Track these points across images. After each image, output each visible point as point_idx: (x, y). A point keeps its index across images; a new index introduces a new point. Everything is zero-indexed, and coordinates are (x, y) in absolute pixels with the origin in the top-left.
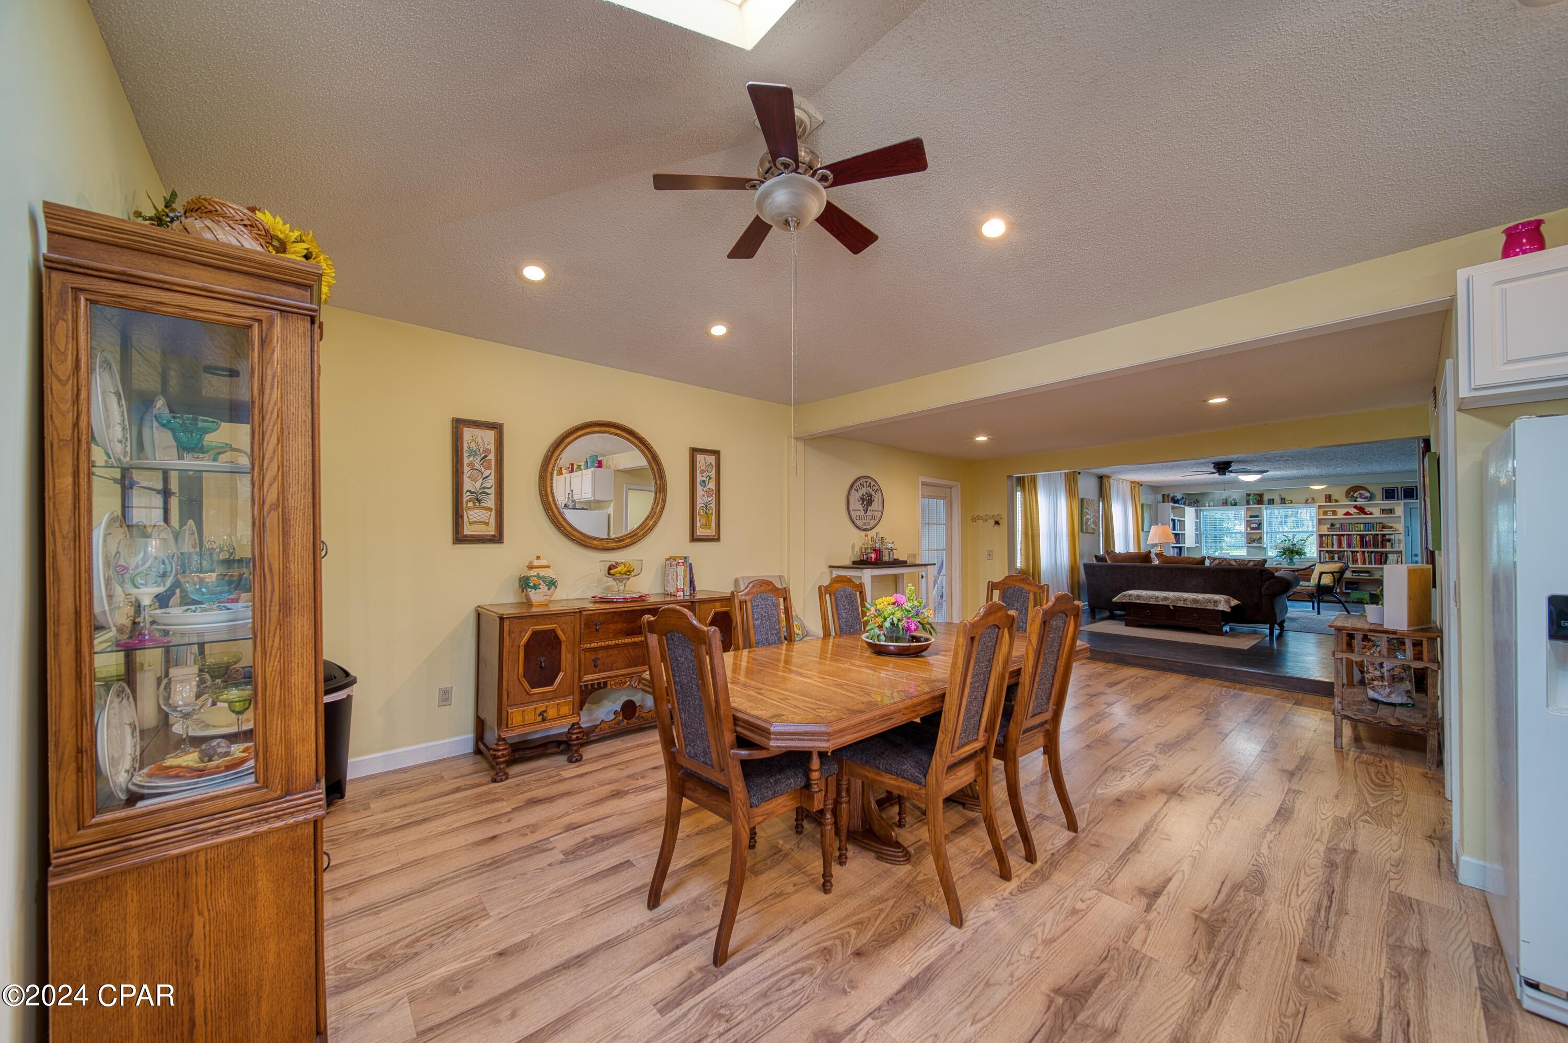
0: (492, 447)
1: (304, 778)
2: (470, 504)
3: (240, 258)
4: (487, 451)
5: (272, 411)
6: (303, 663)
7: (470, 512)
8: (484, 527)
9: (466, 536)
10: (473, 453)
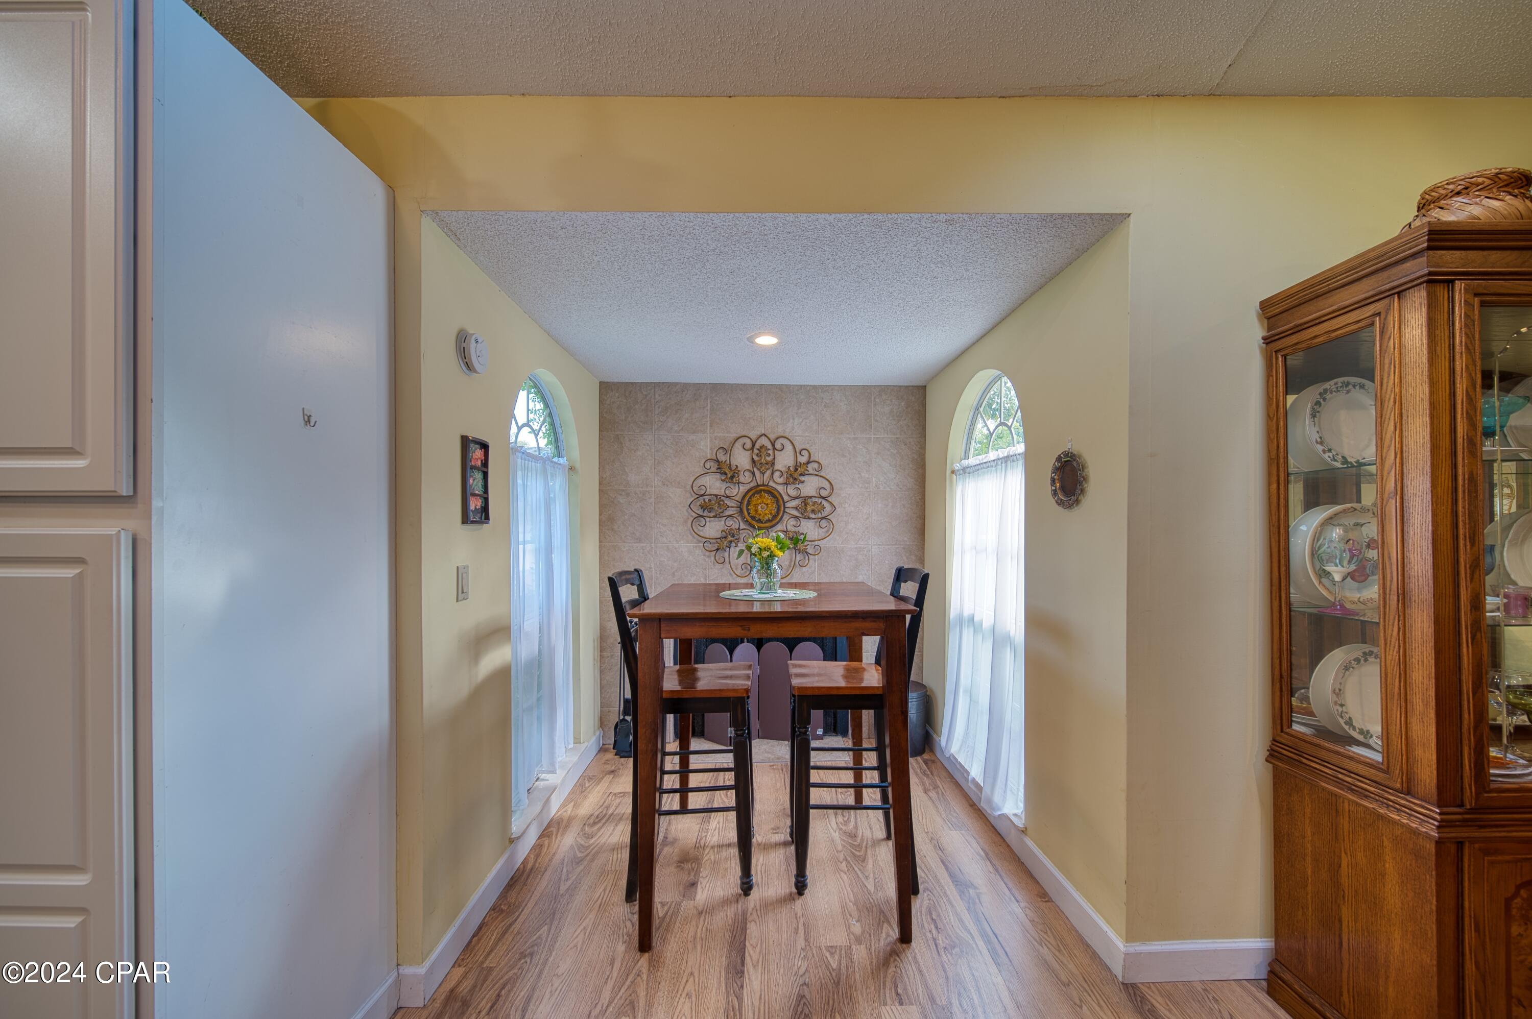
1: (1425, 786)
3: (1361, 265)
5: (1389, 399)
6: (1423, 662)
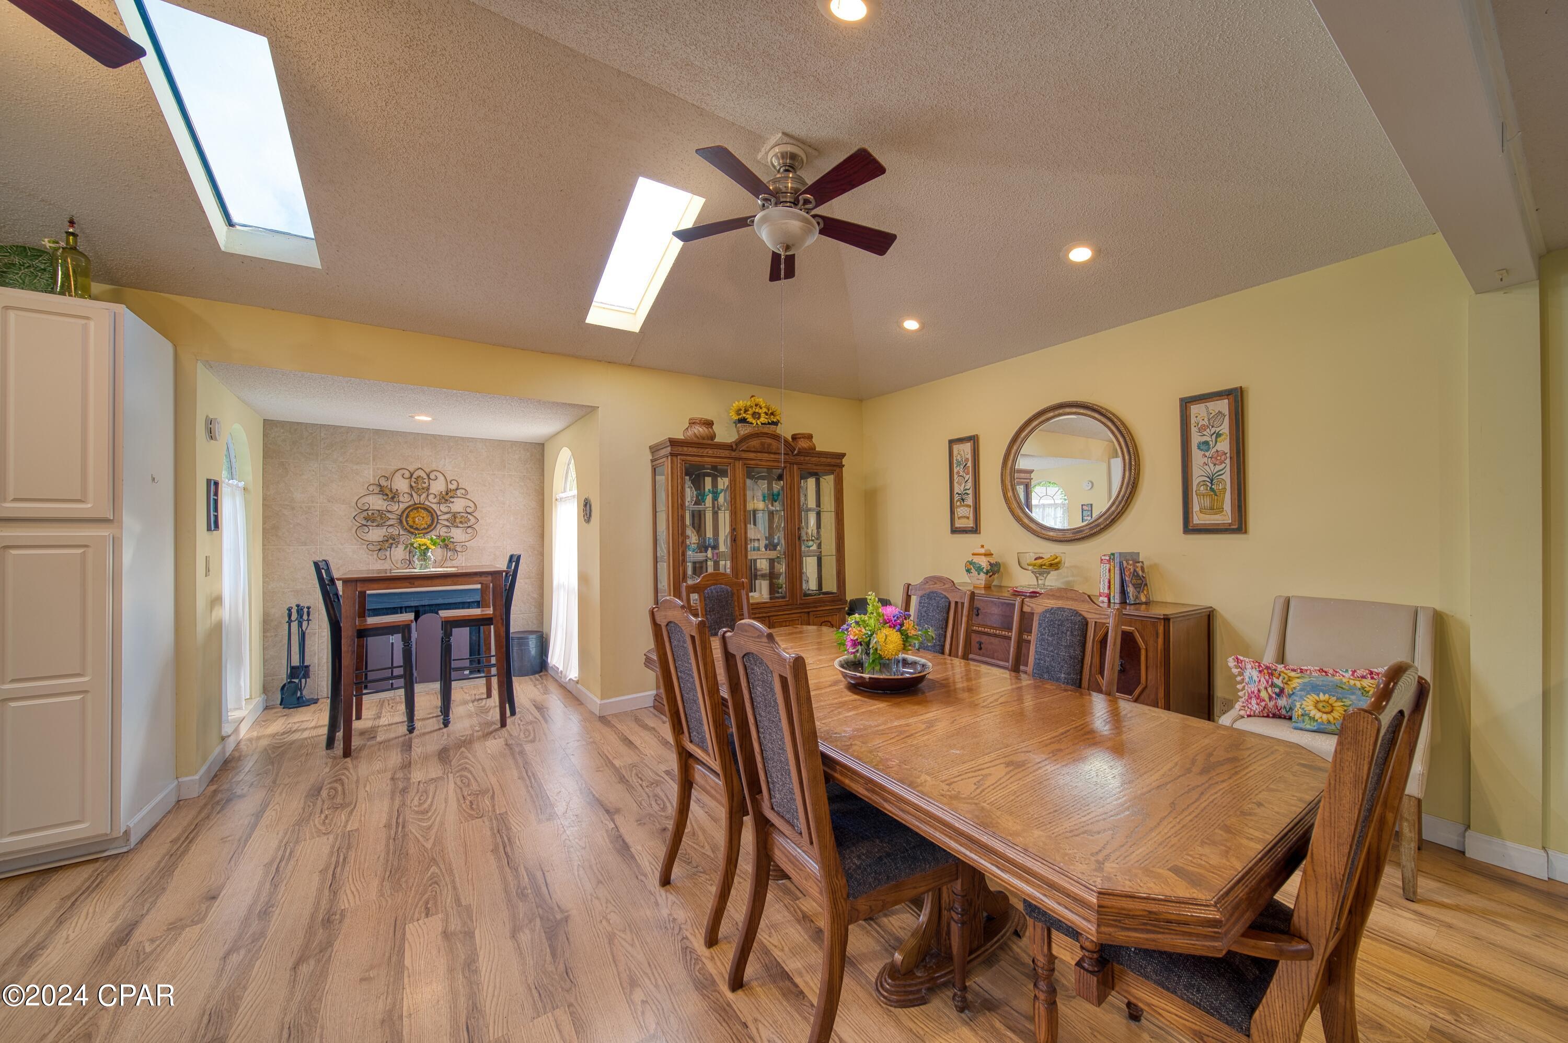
0: (969, 456)
2: (958, 503)
4: (967, 460)
7: (959, 510)
8: (965, 520)
9: (957, 528)
10: (959, 464)
